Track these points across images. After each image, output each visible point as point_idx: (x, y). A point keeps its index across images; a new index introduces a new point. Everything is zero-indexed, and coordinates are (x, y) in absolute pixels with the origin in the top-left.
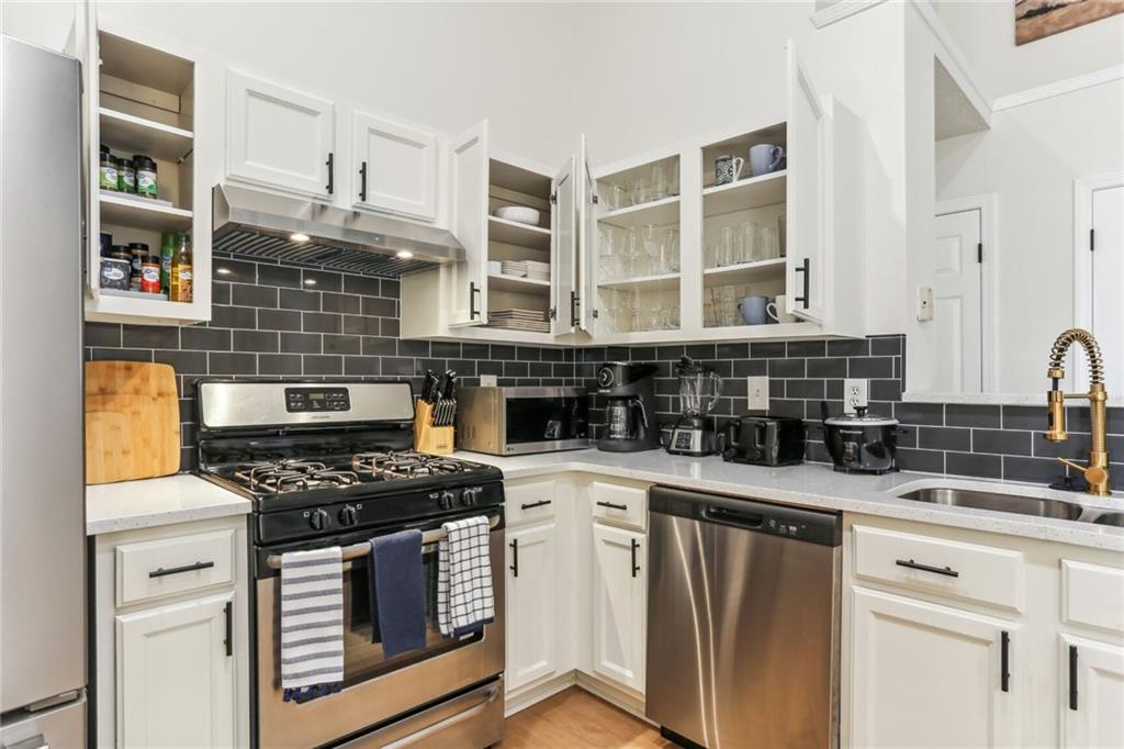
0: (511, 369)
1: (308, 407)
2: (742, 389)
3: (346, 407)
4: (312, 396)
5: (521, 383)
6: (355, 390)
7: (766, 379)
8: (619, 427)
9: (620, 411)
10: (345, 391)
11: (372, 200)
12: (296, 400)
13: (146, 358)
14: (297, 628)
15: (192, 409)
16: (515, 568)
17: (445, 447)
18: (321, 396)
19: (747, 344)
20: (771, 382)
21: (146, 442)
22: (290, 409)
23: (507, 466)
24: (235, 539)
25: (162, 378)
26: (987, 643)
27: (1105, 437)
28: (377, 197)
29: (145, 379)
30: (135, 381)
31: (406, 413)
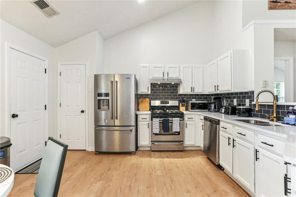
0: (198, 98)
1: (163, 103)
2: (233, 101)
3: (168, 103)
4: (164, 102)
5: (201, 100)
6: (170, 101)
7: (236, 99)
8: (213, 108)
9: (213, 105)
10: (168, 102)
11: (169, 77)
12: (162, 103)
13: (146, 98)
14: (154, 127)
15: (150, 104)
16: (186, 127)
17: (183, 110)
18: (165, 102)
19: (229, 93)
20: (237, 100)
21: (146, 107)
22: (161, 104)
23: (185, 112)
24: (150, 116)
25: (148, 100)
26: (227, 138)
27: (276, 111)
28: (170, 76)
29: (146, 100)
30: (145, 100)
31: (177, 105)
